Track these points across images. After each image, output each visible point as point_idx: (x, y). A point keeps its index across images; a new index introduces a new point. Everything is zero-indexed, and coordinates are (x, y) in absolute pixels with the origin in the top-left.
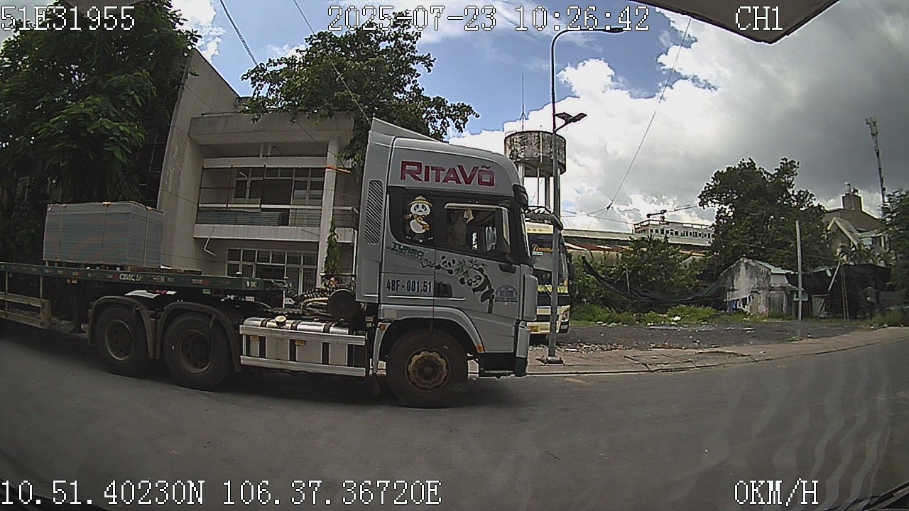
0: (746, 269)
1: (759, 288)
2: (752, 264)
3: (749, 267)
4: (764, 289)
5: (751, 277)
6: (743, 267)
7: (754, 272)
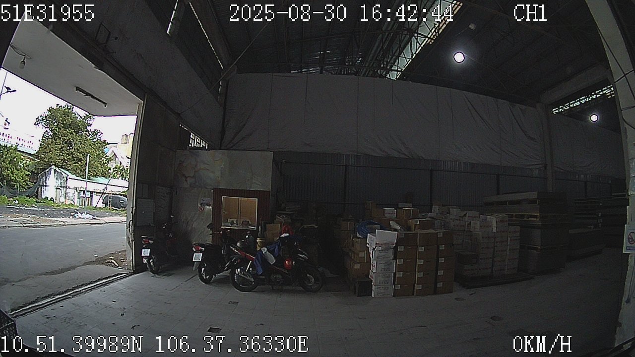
0: (55, 173)
1: (61, 187)
2: (59, 171)
3: (56, 173)
4: (64, 187)
5: (57, 179)
6: (52, 172)
7: (59, 176)
